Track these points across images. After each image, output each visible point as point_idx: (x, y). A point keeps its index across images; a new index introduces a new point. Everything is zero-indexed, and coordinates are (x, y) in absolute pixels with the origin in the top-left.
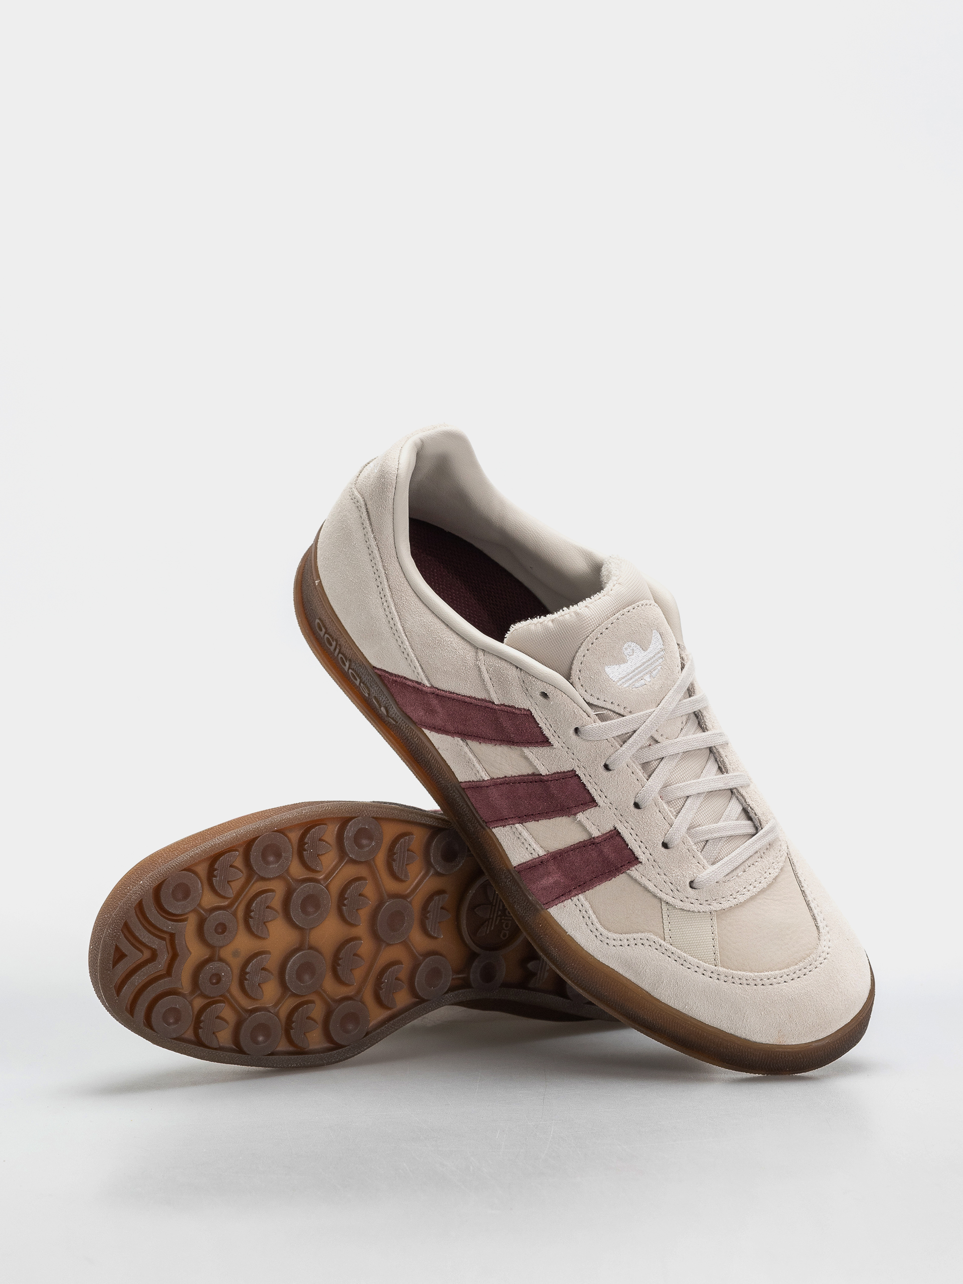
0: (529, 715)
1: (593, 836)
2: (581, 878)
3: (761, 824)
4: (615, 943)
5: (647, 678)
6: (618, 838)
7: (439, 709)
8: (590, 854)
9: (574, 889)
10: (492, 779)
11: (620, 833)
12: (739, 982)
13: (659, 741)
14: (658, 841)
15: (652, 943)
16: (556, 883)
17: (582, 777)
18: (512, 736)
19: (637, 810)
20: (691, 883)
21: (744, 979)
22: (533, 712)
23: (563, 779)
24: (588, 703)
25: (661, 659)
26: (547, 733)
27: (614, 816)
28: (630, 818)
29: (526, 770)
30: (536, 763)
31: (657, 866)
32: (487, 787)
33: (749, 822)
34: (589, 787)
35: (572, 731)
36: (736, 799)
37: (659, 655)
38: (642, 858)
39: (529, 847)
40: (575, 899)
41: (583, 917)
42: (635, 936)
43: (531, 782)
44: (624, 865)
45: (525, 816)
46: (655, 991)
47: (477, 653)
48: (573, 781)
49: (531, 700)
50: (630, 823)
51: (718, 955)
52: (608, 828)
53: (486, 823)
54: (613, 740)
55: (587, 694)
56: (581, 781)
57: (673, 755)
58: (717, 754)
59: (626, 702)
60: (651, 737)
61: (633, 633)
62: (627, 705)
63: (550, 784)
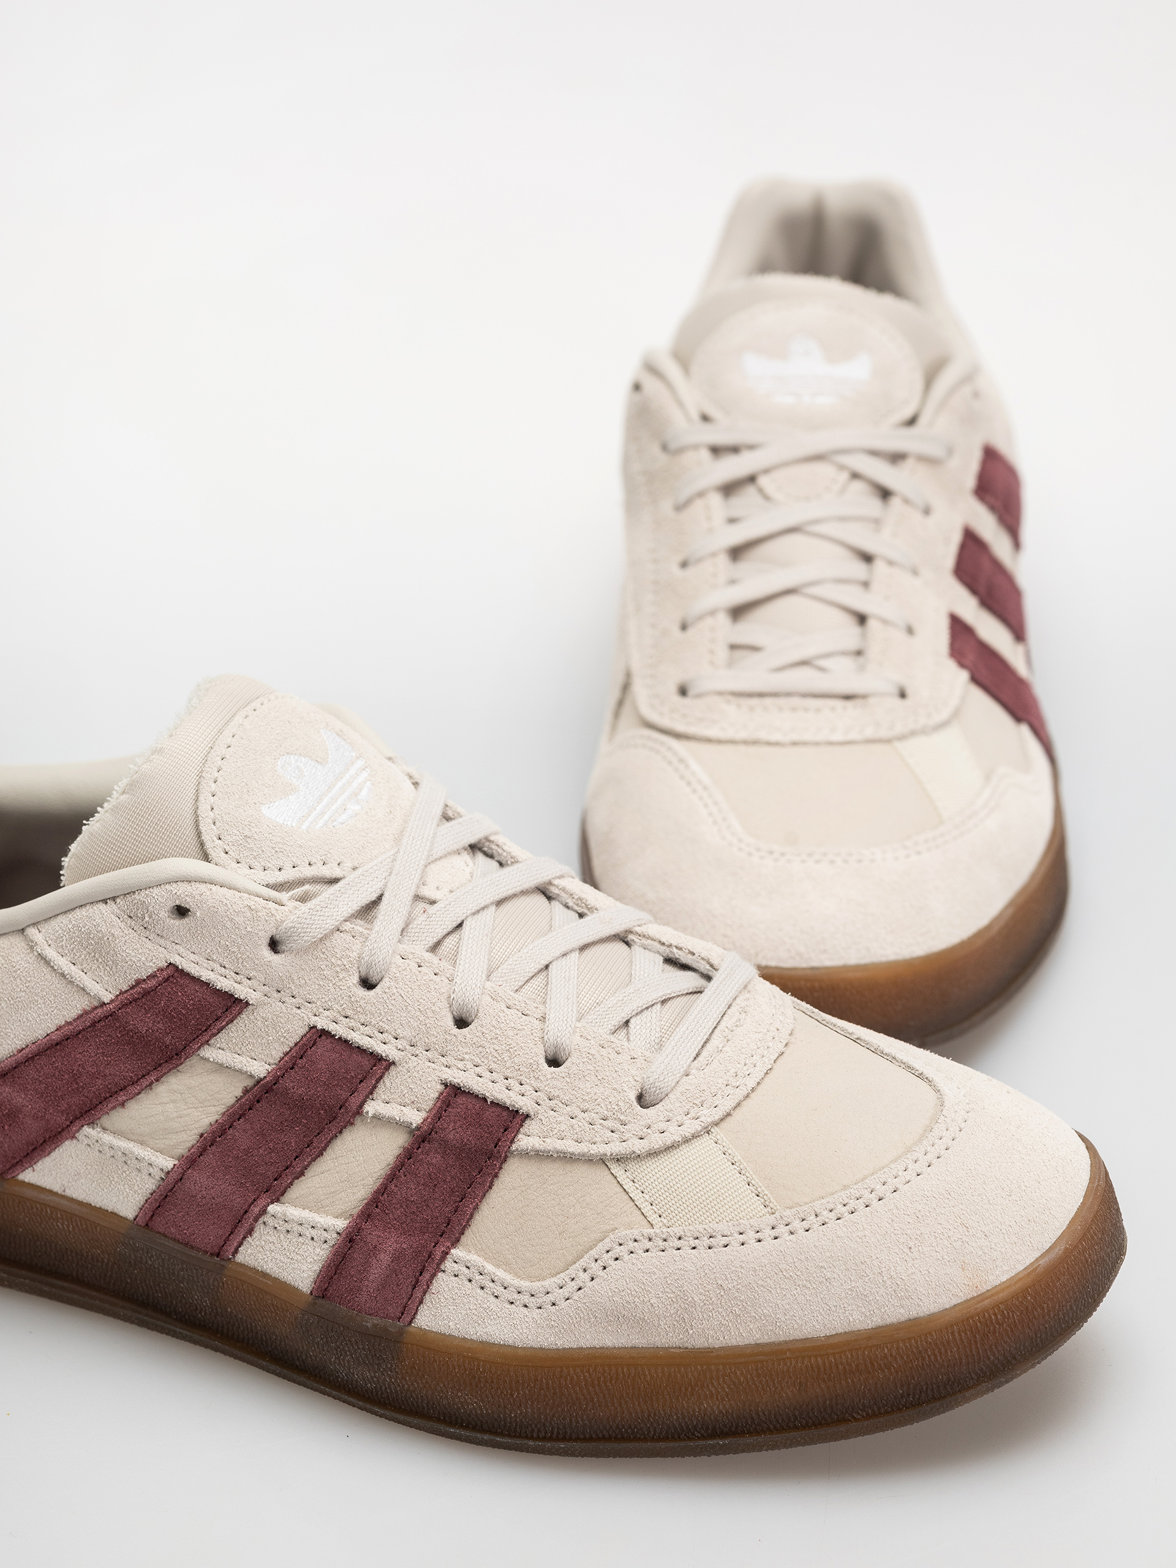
0: (174, 974)
1: (414, 1125)
2: (437, 1218)
3: (712, 966)
4: (565, 1292)
5: (355, 806)
6: (460, 1100)
7: (20, 1099)
8: (429, 1164)
9: (434, 1246)
10: (180, 1158)
11: (459, 1087)
12: (833, 1215)
13: (436, 899)
14: (535, 1058)
15: (632, 1245)
16: (397, 1257)
17: (332, 1028)
18: (167, 1040)
19: (466, 1030)
20: (640, 1098)
21: (840, 1206)
22: (178, 962)
23: (301, 1058)
24: (267, 886)
25: (363, 771)
26: (224, 983)
27: (430, 1064)
28: (461, 1049)
29: (228, 1093)
30: (243, 1062)
31: (561, 1105)
32: (181, 1179)
33: (687, 972)
34: (359, 1038)
35: (267, 953)
36: (642, 949)
37: (356, 766)
38: (523, 1104)
39: (314, 1232)
40: (448, 1264)
41: (482, 1288)
42: (594, 1253)
43: (250, 1109)
44: (499, 1140)
45: (276, 1180)
46: (691, 1332)
47: (26, 937)
48: (323, 1046)
49: (162, 941)
50: (467, 1057)
51: (766, 1192)
52: (434, 1091)
53: (218, 1255)
54: (348, 926)
55: (255, 872)
56: (336, 1038)
57: (478, 911)
58: (563, 894)
59: (338, 851)
60: (417, 898)
61: (286, 738)
62: (342, 857)
63: (287, 1083)
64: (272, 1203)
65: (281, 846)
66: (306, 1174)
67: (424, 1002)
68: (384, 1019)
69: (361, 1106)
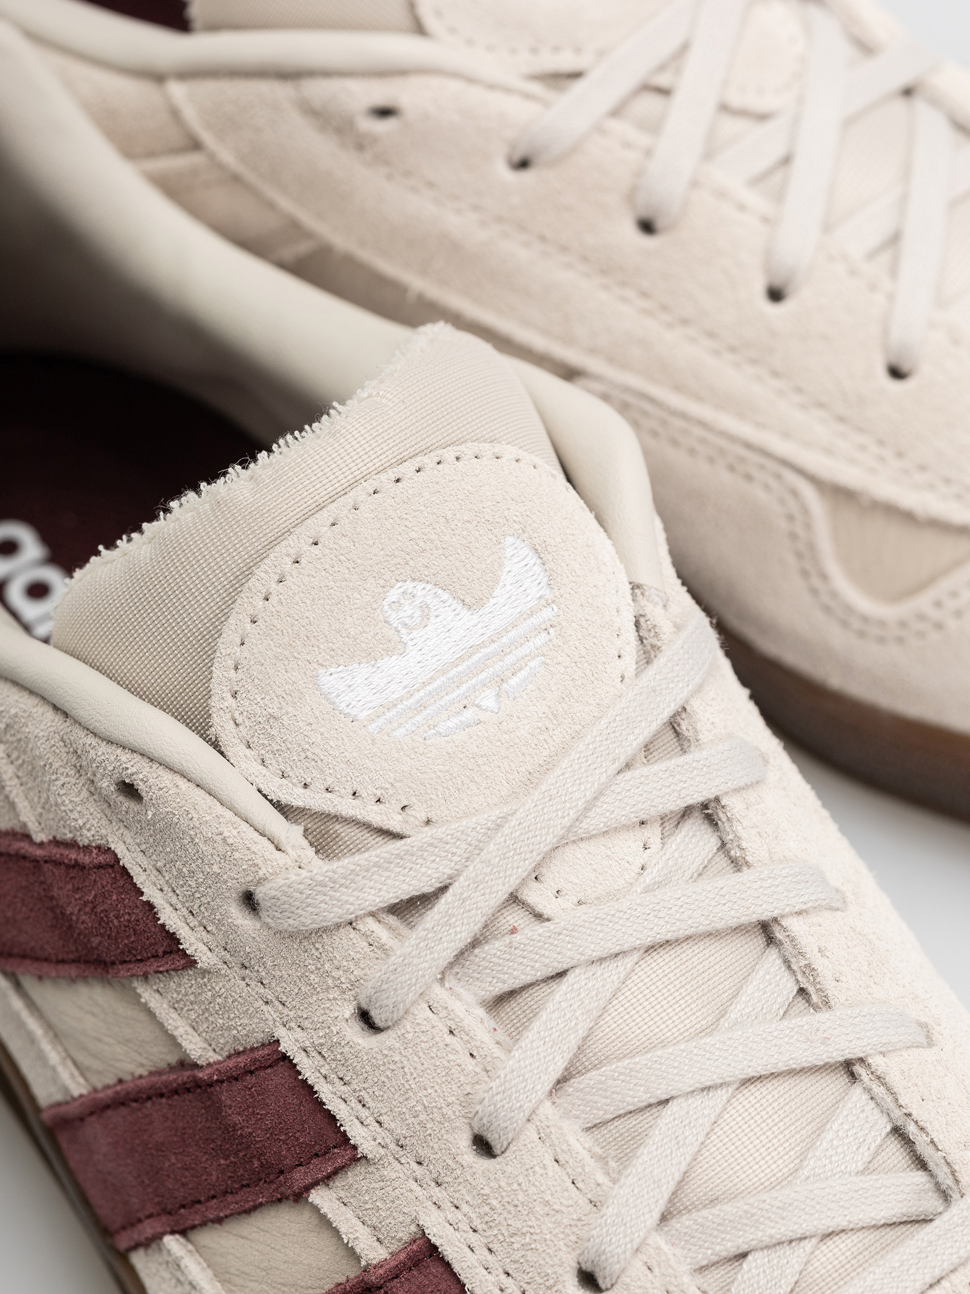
0: (113, 866)
1: (364, 1263)
3: (959, 1177)
5: (488, 700)
6: (436, 1269)
10: (94, 1091)
11: (434, 1248)
13: (547, 912)
17: (300, 1059)
19: (485, 1163)
22: (120, 849)
23: (252, 1073)
24: (279, 807)
25: (544, 634)
26: (170, 918)
27: (416, 1188)
28: (464, 1191)
30: (178, 1026)
32: (82, 1119)
33: (920, 1177)
34: (326, 1092)
35: (237, 907)
36: (866, 1096)
37: (535, 620)
43: (176, 1092)
45: (182, 1206)
48: (276, 1078)
49: (105, 812)
50: (466, 1209)
52: (401, 1233)
53: (110, 1235)
54: (371, 924)
55: (267, 774)
56: (300, 1077)
57: (602, 960)
58: (787, 945)
59: (410, 787)
60: (514, 899)
61: (424, 551)
62: (413, 799)
63: (225, 1095)
64: (173, 1232)
65: (317, 751)
66: (224, 1224)
67: (434, 1095)
68: (370, 1091)
69: (308, 1188)
